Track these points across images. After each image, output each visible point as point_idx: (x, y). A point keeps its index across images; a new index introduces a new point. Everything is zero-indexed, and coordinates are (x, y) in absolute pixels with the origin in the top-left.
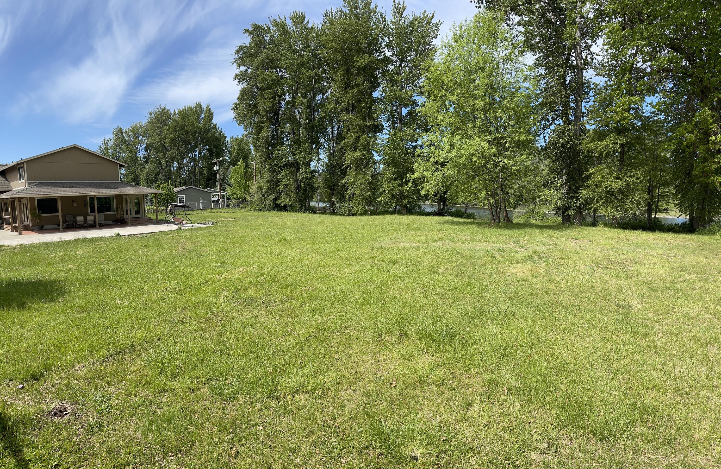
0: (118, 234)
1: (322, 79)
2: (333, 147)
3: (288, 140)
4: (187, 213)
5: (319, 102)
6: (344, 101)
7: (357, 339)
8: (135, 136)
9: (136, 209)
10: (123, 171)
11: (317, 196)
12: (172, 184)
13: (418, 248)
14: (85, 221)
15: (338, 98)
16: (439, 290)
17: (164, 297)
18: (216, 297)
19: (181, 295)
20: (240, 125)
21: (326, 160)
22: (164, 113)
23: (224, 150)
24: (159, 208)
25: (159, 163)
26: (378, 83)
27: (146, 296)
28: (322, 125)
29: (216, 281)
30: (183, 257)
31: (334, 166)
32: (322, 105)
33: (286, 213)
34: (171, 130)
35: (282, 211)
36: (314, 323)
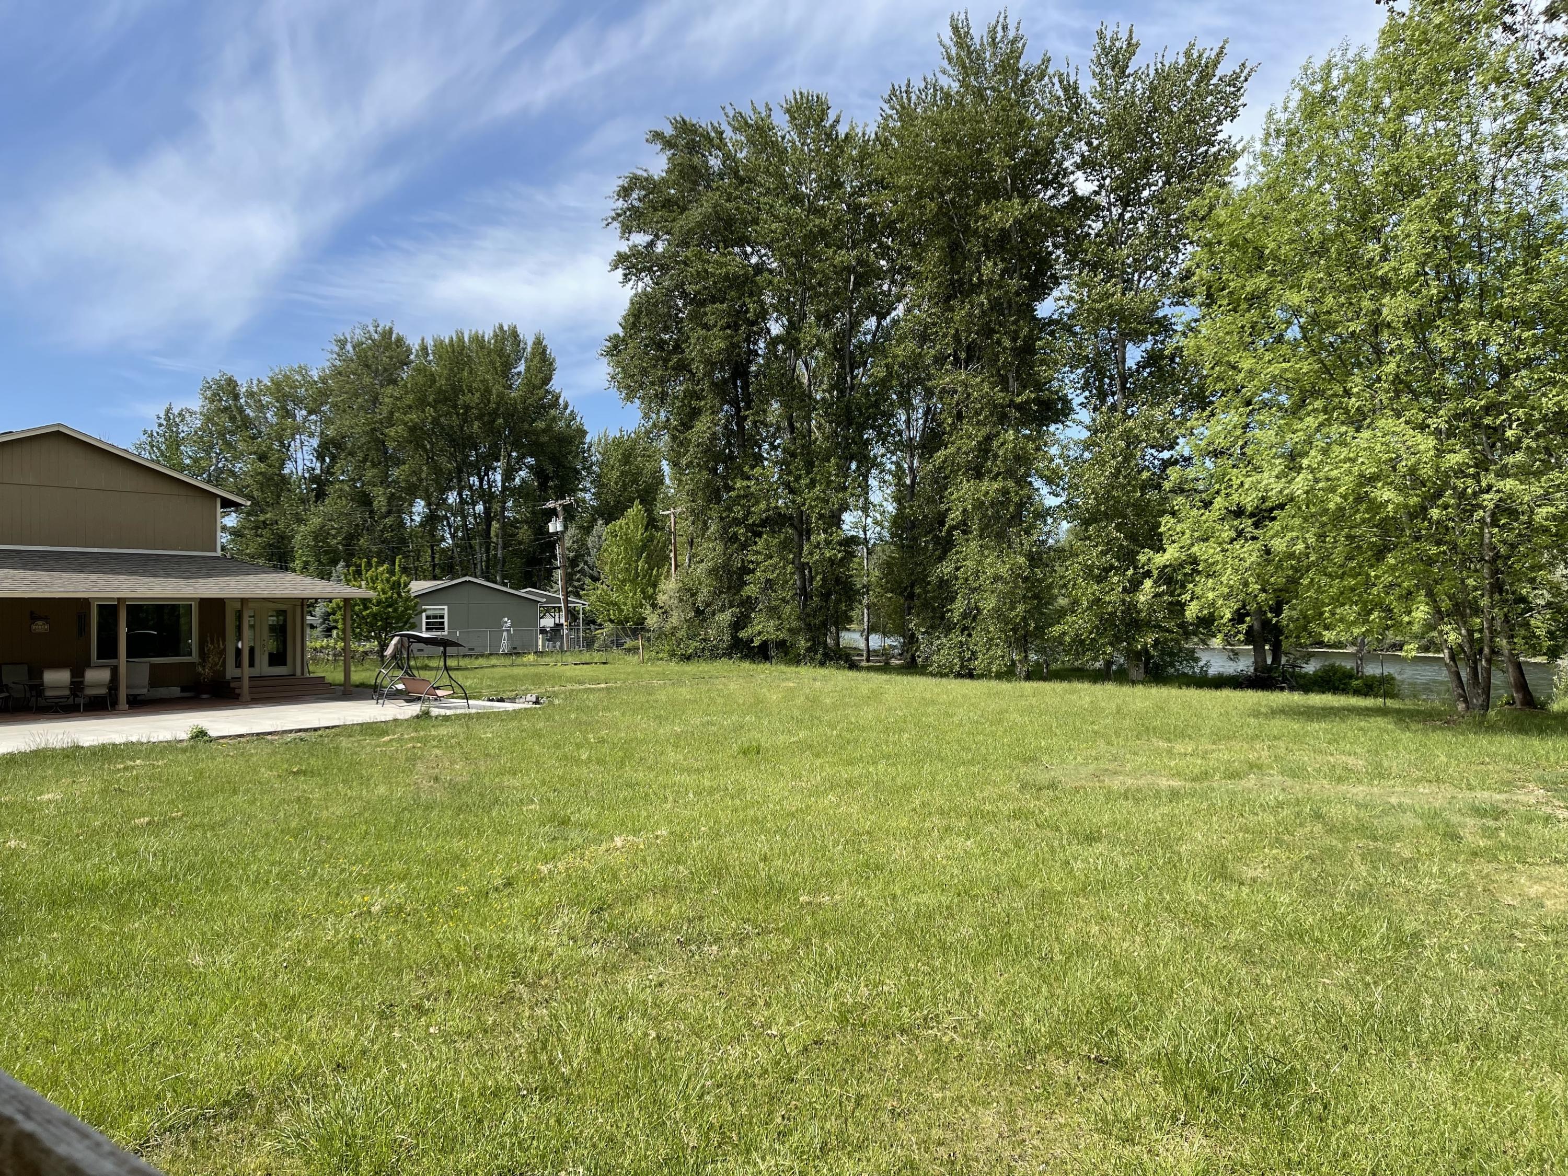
0: (200, 734)
1: (879, 274)
2: (911, 468)
3: (774, 448)
4: (451, 663)
5: (869, 337)
6: (945, 336)
7: (960, 1058)
8: (284, 408)
9: (271, 645)
10: (231, 520)
11: (861, 613)
12: (405, 570)
13: (1175, 795)
14: (77, 685)
15: (926, 328)
16: (1239, 934)
17: (359, 934)
18: (536, 929)
19: (419, 926)
20: (629, 398)
21: (891, 508)
22: (388, 347)
23: (578, 472)
24: (354, 645)
25: (365, 500)
26: (1054, 276)
27: (298, 933)
28: (876, 405)
29: (537, 881)
30: (428, 808)
31: (913, 526)
32: (876, 348)
33: (767, 665)
34: (409, 399)
35: (753, 661)
36: (831, 1005)
